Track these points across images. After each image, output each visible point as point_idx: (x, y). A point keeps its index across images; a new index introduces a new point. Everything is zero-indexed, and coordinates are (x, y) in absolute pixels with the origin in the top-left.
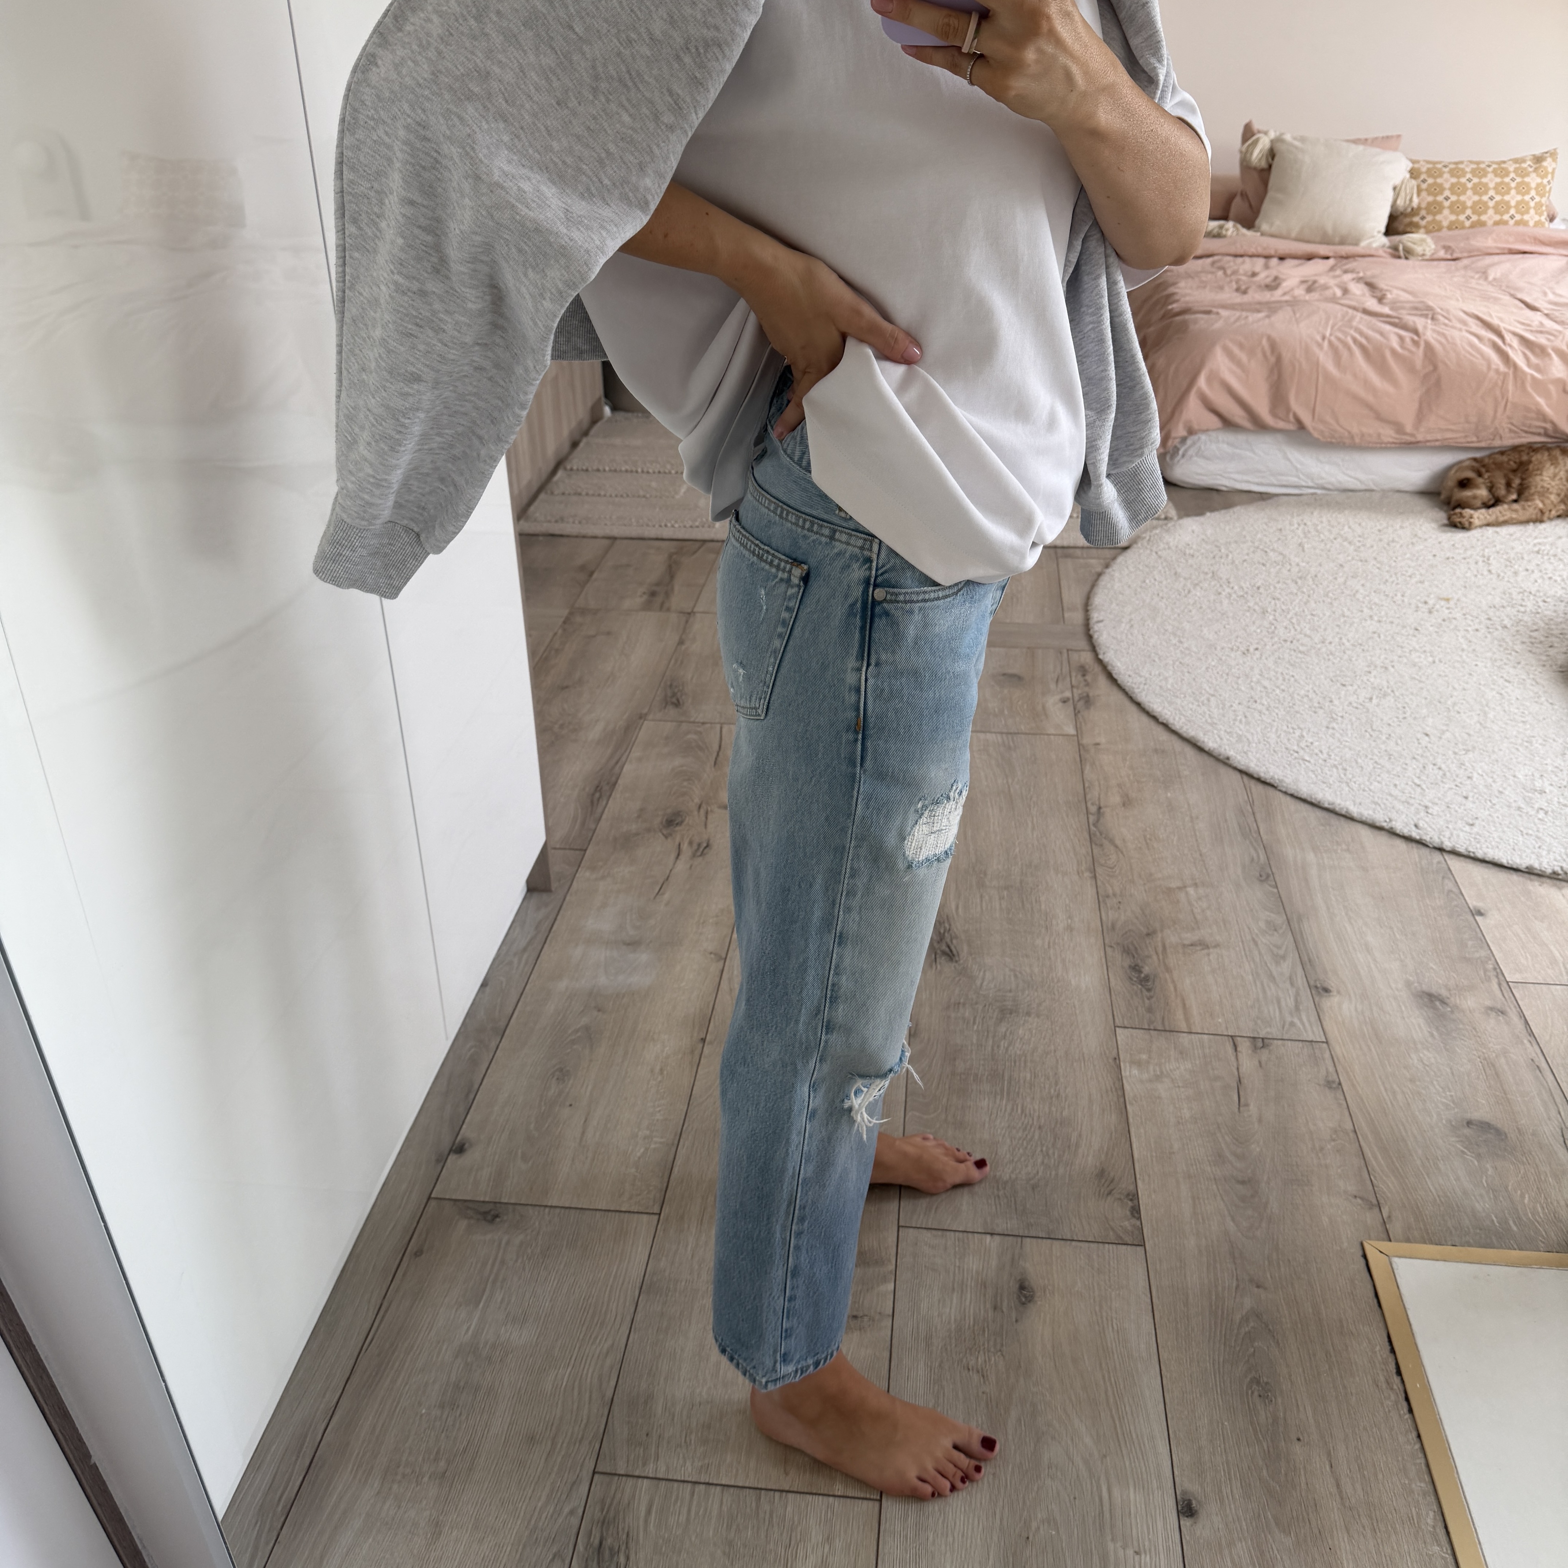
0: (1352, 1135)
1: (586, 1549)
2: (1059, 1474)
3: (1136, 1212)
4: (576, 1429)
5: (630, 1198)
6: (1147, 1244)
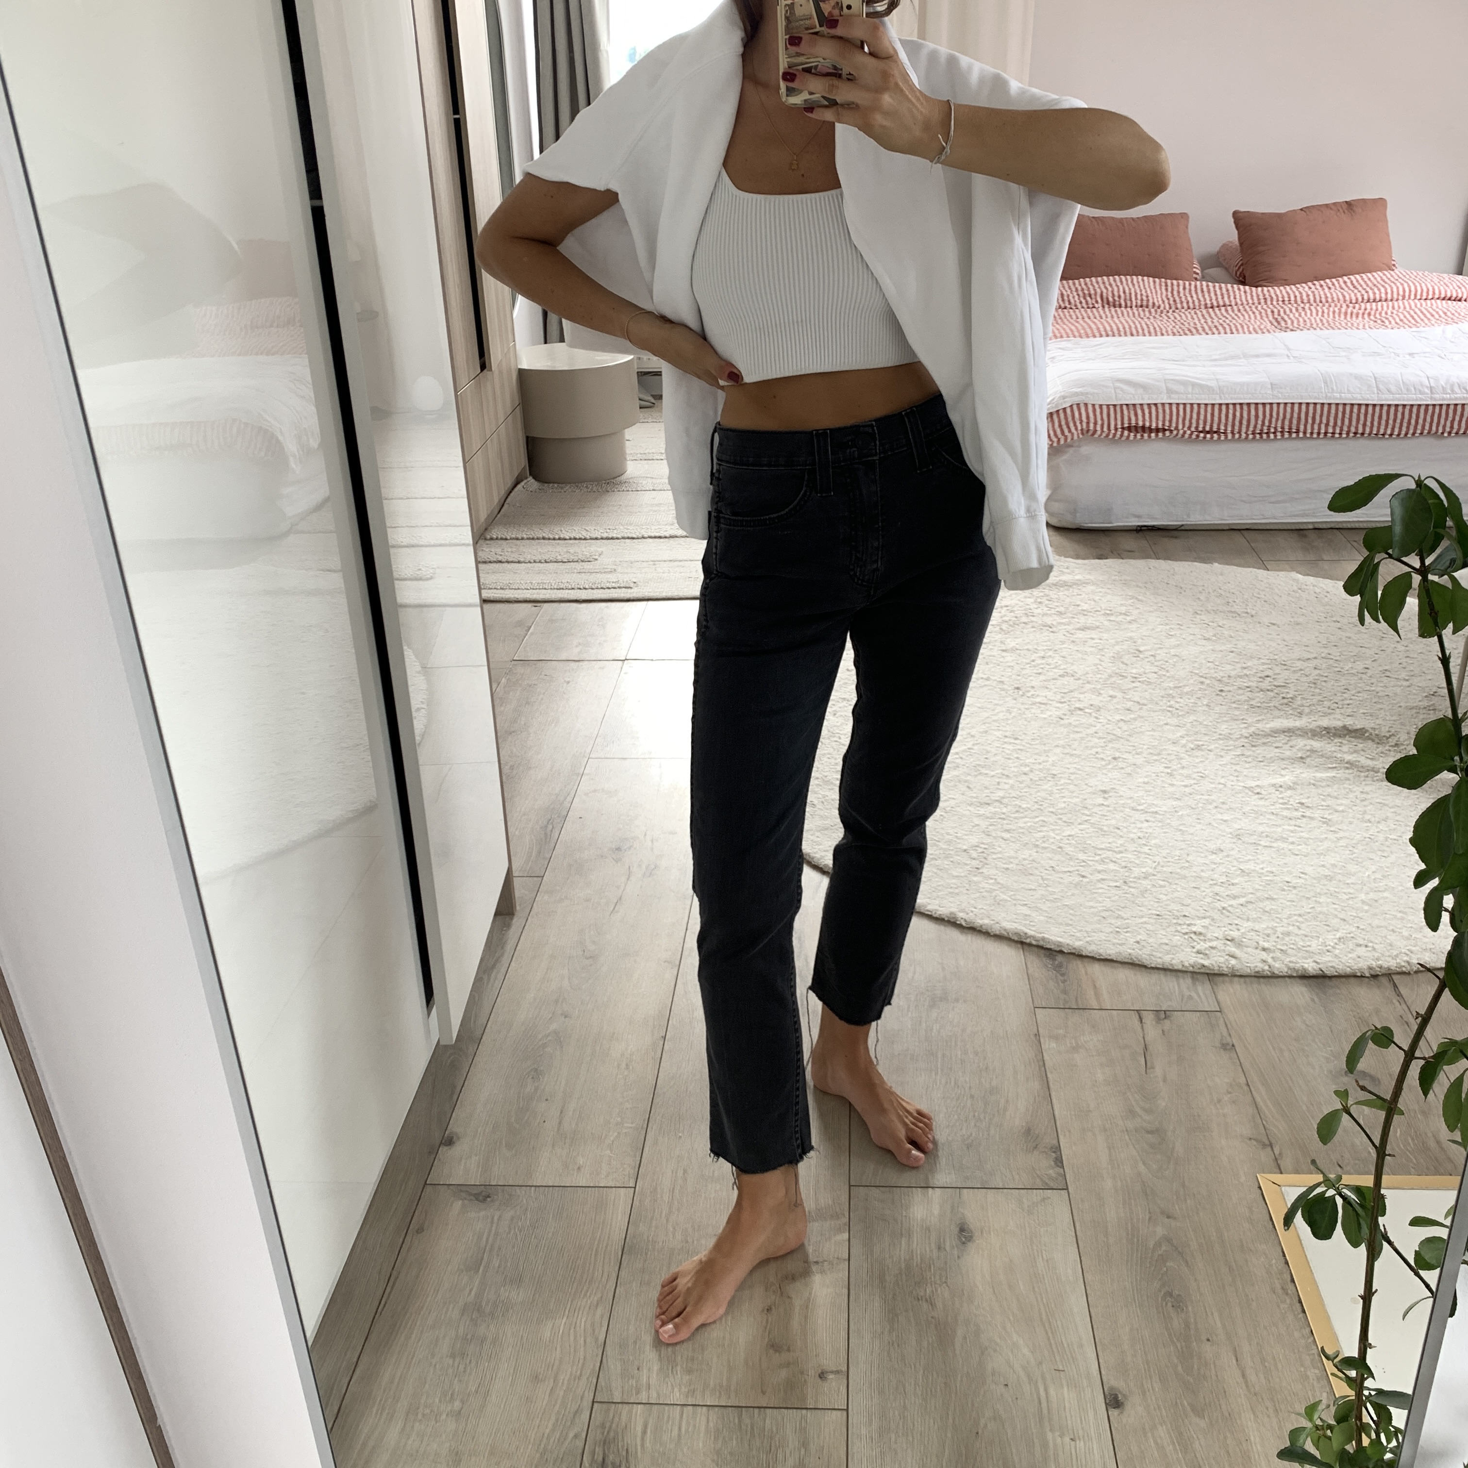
0: (1246, 1088)
1: (591, 1465)
2: (1002, 1379)
3: (1059, 1162)
4: (575, 1368)
5: (607, 1176)
6: (1070, 1188)
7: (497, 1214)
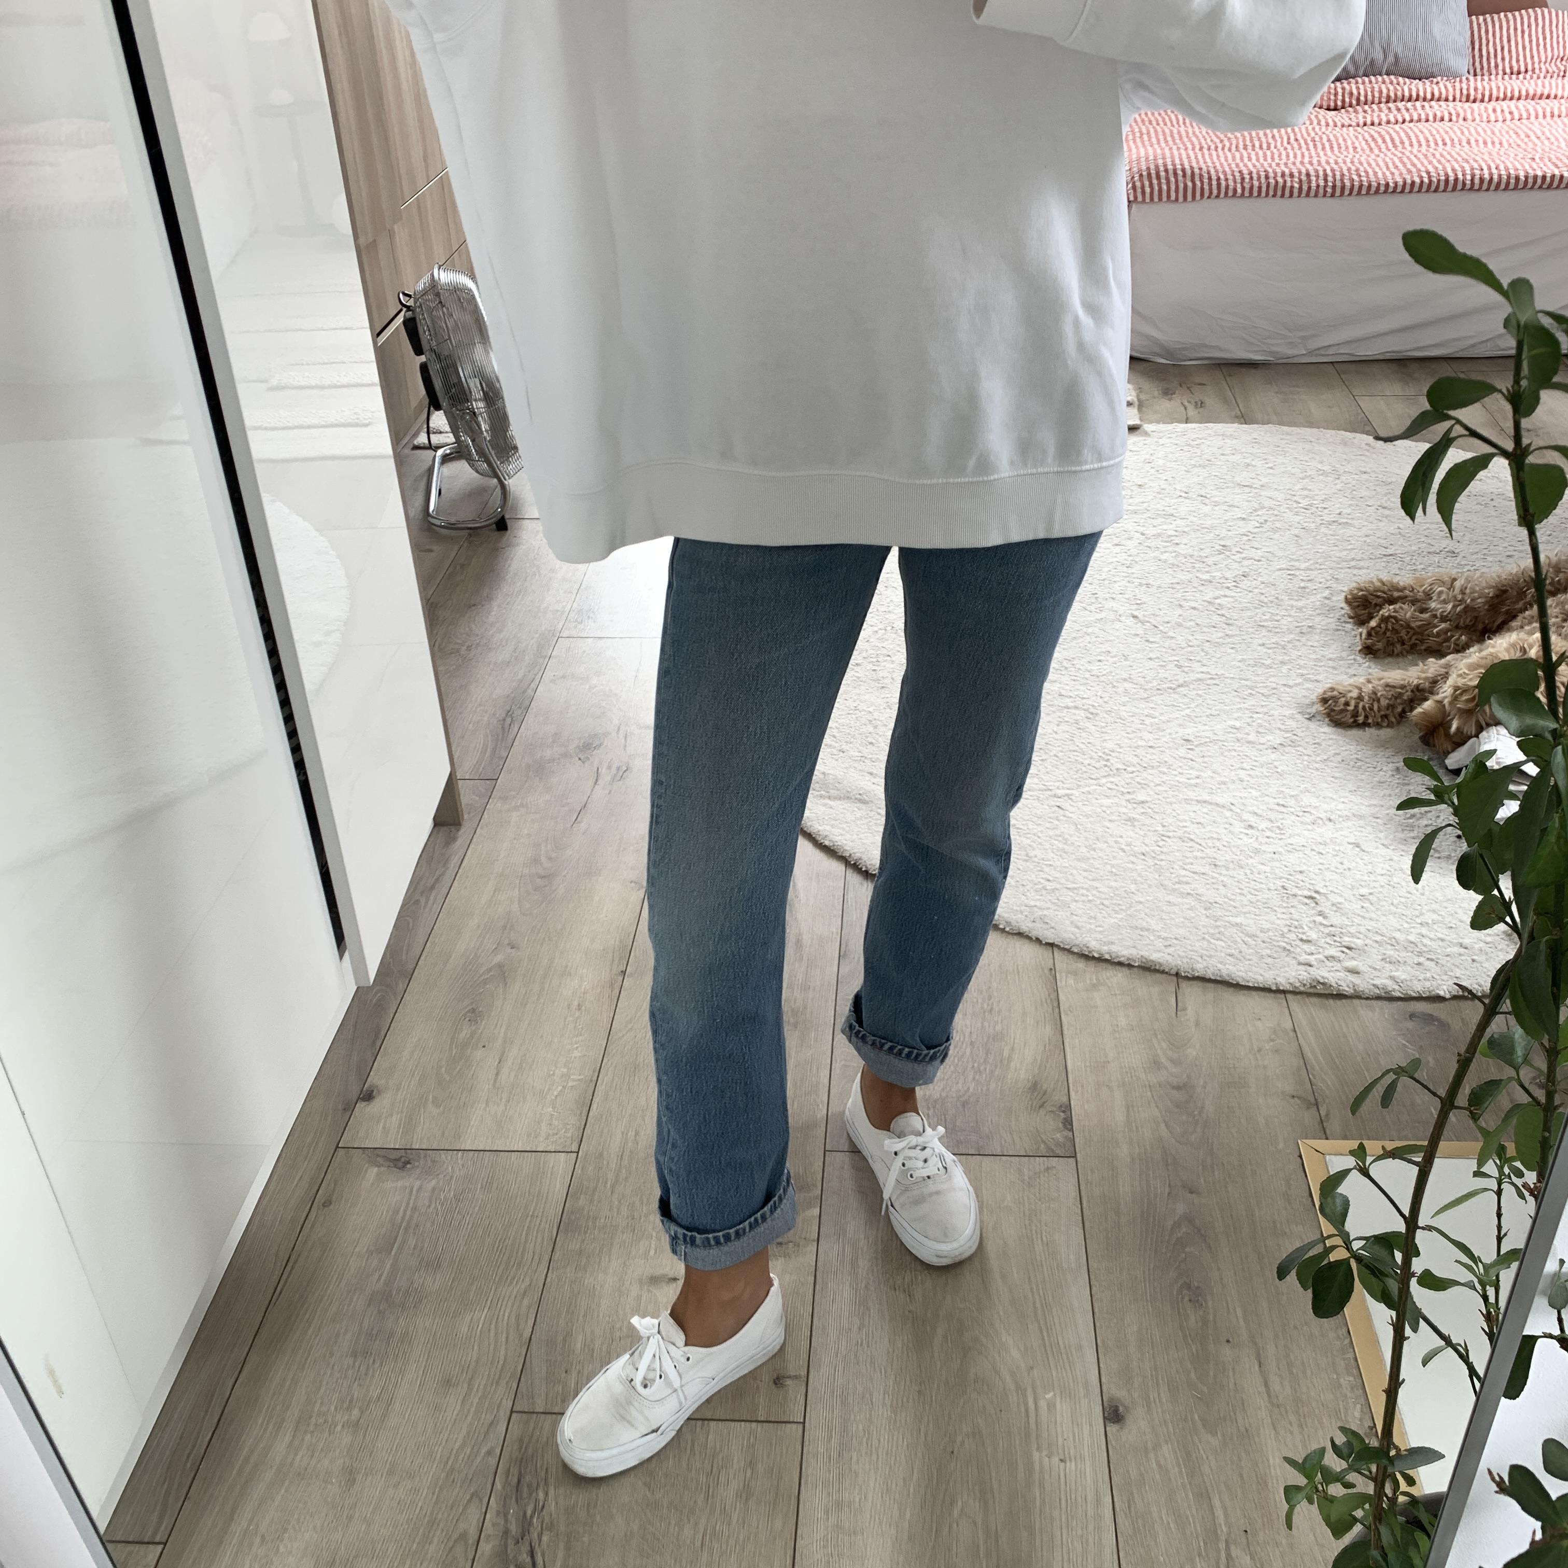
0: (1292, 1034)
1: (504, 1487)
2: (985, 1387)
3: (1068, 1123)
4: (493, 1370)
5: (547, 1138)
6: (1078, 1155)
7: (418, 1183)
